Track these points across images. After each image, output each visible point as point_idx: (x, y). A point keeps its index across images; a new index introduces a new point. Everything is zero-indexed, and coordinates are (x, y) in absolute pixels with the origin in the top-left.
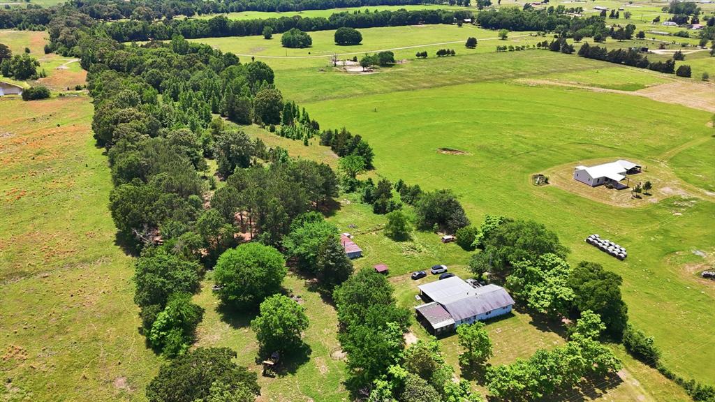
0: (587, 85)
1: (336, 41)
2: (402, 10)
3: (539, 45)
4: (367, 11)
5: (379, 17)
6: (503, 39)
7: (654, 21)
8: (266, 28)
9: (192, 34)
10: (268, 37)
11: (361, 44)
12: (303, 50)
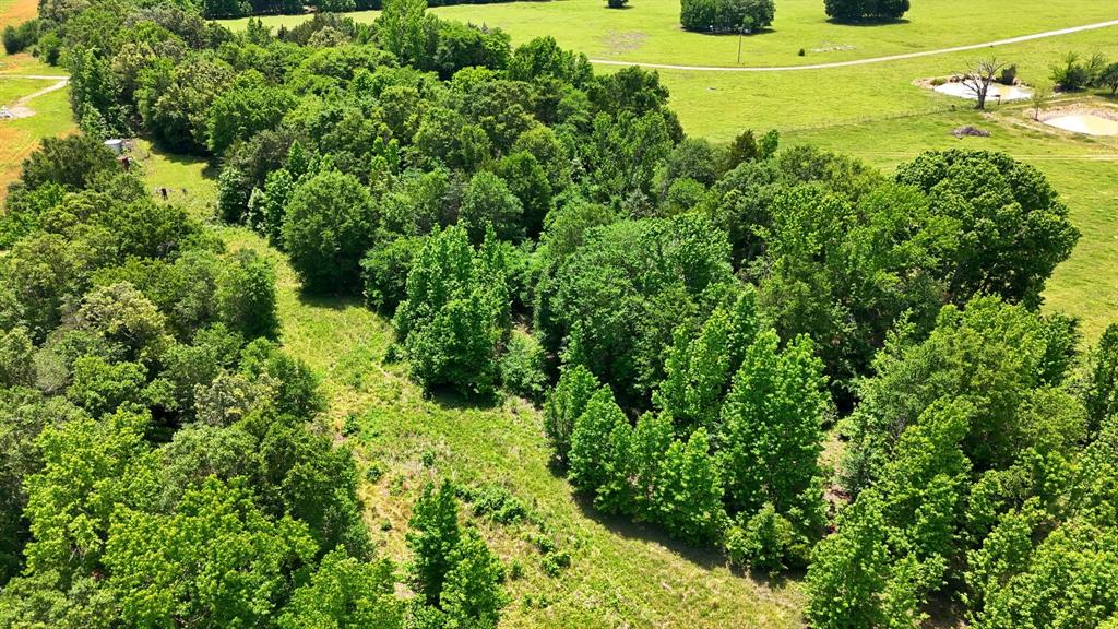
1: (828, 10)
10: (618, 3)
11: (906, 22)
12: (758, 39)
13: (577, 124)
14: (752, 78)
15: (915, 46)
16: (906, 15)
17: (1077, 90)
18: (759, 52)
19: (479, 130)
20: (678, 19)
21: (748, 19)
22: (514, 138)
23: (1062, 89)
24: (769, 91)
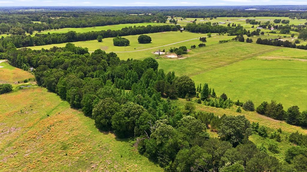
0: (289, 58)
1: (139, 42)
2: (149, 25)
3: (233, 39)
4: (135, 26)
5: (146, 29)
6: (209, 37)
7: (252, 27)
8: (99, 36)
9: (58, 41)
10: (100, 41)
11: (151, 43)
12: (127, 47)
13: (106, 60)
14: (128, 53)
15: (152, 47)
16: (151, 42)
17: (172, 52)
18: (128, 49)
19: (96, 61)
20: (113, 44)
21: (125, 43)
22: (100, 61)
23: (171, 52)
24: (131, 55)
